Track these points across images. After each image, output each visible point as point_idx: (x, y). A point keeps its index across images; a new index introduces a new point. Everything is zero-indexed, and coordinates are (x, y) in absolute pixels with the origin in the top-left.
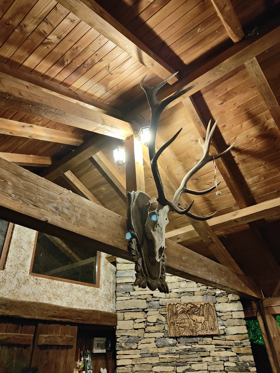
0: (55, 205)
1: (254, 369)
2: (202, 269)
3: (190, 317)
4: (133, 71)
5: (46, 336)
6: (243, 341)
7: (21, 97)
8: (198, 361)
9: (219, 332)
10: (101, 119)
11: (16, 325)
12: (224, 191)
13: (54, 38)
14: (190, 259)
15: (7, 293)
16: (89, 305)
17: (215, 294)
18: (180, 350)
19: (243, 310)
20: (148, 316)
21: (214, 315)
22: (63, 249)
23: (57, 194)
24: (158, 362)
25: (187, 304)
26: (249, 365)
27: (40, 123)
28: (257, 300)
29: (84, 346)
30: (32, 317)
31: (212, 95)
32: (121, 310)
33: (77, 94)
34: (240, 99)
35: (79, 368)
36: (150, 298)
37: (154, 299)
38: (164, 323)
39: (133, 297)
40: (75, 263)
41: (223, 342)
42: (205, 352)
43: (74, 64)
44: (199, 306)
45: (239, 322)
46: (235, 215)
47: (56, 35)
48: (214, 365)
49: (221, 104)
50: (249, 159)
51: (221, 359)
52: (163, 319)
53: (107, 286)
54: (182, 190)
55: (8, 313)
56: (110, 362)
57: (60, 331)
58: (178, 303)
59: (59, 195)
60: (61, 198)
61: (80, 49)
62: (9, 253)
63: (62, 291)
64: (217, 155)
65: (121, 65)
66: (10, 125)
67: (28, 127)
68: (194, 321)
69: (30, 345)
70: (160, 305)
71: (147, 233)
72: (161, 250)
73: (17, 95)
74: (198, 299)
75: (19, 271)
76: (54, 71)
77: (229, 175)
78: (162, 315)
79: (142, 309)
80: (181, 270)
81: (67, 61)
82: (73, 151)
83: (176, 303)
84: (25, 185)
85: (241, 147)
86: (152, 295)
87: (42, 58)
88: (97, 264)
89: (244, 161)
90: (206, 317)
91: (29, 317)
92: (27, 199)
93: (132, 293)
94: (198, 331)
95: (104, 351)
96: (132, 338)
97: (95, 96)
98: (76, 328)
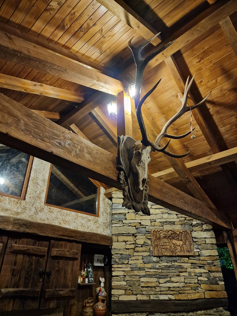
0: (59, 141)
1: (223, 283)
2: (179, 200)
3: (170, 241)
4: (123, 34)
5: (58, 249)
6: (214, 262)
7: (29, 54)
8: (177, 275)
9: (195, 254)
10: (96, 76)
11: (34, 240)
12: (200, 139)
13: (55, 4)
14: (170, 192)
15: (28, 218)
16: (90, 230)
17: (192, 224)
18: (162, 266)
19: (215, 237)
20: (137, 239)
21: (191, 240)
22: (71, 188)
23: (60, 133)
24: (144, 274)
25: (169, 231)
26: (218, 280)
27: (48, 83)
28: (227, 230)
29: (87, 260)
30: (46, 235)
31: (191, 54)
32: (116, 234)
33: (76, 56)
34: (215, 57)
35: (83, 276)
36: (138, 226)
37: (142, 226)
38: (149, 245)
39: (125, 225)
40: (81, 199)
41: (197, 262)
42: (183, 268)
43: (73, 28)
44: (178, 233)
45: (211, 247)
46: (209, 159)
47: (57, 2)
48: (190, 278)
49: (199, 62)
50: (222, 110)
51: (196, 275)
52: (149, 242)
53: (105, 216)
54: (162, 135)
55: (27, 230)
56: (107, 273)
57: (68, 247)
58: (161, 230)
59: (62, 133)
60: (63, 136)
61: (77, 15)
62: (28, 187)
63: (70, 218)
64: (194, 106)
65: (112, 29)
66: (24, 84)
67: (38, 85)
68: (174, 244)
69: (45, 256)
70: (147, 232)
71: (133, 168)
72: (144, 181)
73: (26, 52)
74: (178, 228)
75: (36, 202)
76: (57, 35)
77: (204, 125)
78: (148, 239)
79: (132, 234)
80: (161, 199)
81: (67, 25)
82: (76, 107)
83: (159, 230)
84: (34, 124)
85: (215, 100)
86: (140, 223)
87: (46, 23)
88: (97, 200)
89: (218, 112)
90: (184, 241)
91: (43, 235)
92: (36, 134)
93: (124, 221)
94: (177, 252)
95: (103, 265)
96: (124, 256)
97: (92, 58)
98: (80, 245)
